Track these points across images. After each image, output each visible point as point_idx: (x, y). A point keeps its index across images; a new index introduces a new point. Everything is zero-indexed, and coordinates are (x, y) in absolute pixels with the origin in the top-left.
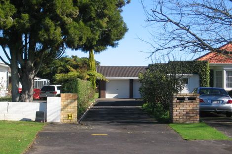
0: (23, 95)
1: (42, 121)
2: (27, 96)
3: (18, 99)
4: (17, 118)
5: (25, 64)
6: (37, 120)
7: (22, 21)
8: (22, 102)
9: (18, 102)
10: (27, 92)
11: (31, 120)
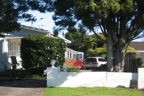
0: (117, 67)
1: (135, 88)
2: (120, 68)
3: (112, 69)
4: (114, 85)
5: (119, 41)
6: (131, 87)
7: (128, 6)
8: (116, 72)
9: (113, 72)
10: (120, 64)
11: (125, 86)
